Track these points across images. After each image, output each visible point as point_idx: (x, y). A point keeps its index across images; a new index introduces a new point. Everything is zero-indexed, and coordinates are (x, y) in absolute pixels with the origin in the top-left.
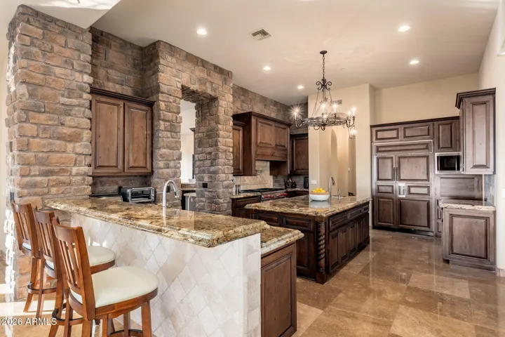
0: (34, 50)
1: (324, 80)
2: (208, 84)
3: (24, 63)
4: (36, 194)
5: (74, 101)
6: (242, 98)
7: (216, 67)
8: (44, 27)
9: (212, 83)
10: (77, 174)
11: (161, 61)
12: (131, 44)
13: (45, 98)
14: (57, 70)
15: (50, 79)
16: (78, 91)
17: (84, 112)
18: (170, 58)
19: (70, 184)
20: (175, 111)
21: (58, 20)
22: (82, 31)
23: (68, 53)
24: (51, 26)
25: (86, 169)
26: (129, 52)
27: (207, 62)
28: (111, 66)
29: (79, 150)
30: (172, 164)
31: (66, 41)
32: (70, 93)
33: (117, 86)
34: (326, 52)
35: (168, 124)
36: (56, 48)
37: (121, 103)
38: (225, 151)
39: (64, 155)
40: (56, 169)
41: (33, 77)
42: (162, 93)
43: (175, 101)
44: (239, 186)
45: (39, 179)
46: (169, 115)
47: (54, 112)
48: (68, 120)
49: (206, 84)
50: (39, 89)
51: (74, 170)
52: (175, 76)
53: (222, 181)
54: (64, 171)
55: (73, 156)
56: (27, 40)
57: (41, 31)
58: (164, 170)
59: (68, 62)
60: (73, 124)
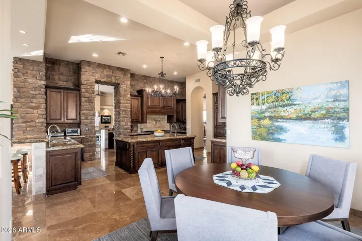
0: (19, 74)
1: (162, 72)
2: (112, 78)
3: (15, 79)
4: (20, 131)
5: (37, 92)
6: (145, 81)
7: (118, 68)
8: (23, 64)
9: (116, 77)
10: (38, 123)
11: (82, 70)
12: (72, 62)
13: (24, 92)
14: (29, 80)
15: (26, 84)
16: (39, 88)
17: (42, 97)
18: (88, 68)
19: (36, 126)
20: (91, 92)
21: (29, 60)
22: (41, 63)
23: (34, 73)
24: (26, 63)
25: (43, 120)
26: (71, 66)
27: (112, 67)
28: (62, 74)
29: (39, 112)
30: (89, 118)
31: (33, 68)
32: (35, 89)
33: (64, 83)
34: (163, 58)
35: (87, 99)
36: (29, 72)
37: (62, 91)
38: (125, 111)
39: (33, 115)
40: (29, 120)
41: (18, 85)
42: (83, 84)
43: (91, 88)
44: (142, 129)
45: (22, 124)
46: (87, 95)
47: (28, 97)
48: (34, 100)
49: (111, 77)
50: (22, 89)
51: (37, 121)
52: (91, 76)
53: (123, 126)
54: (33, 121)
55: (37, 115)
56: (16, 70)
57: (22, 66)
58: (85, 121)
59: (34, 77)
60: (37, 102)
